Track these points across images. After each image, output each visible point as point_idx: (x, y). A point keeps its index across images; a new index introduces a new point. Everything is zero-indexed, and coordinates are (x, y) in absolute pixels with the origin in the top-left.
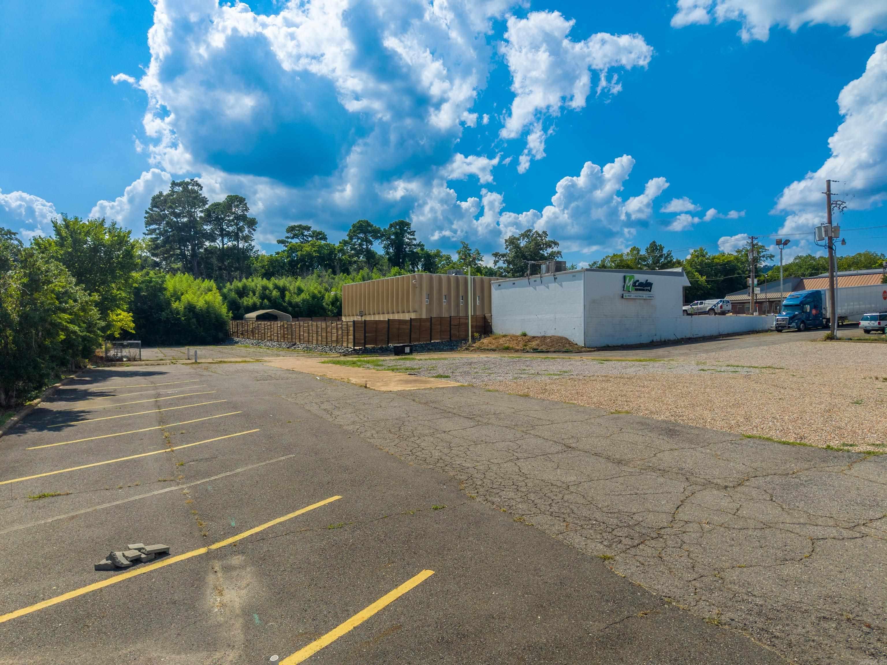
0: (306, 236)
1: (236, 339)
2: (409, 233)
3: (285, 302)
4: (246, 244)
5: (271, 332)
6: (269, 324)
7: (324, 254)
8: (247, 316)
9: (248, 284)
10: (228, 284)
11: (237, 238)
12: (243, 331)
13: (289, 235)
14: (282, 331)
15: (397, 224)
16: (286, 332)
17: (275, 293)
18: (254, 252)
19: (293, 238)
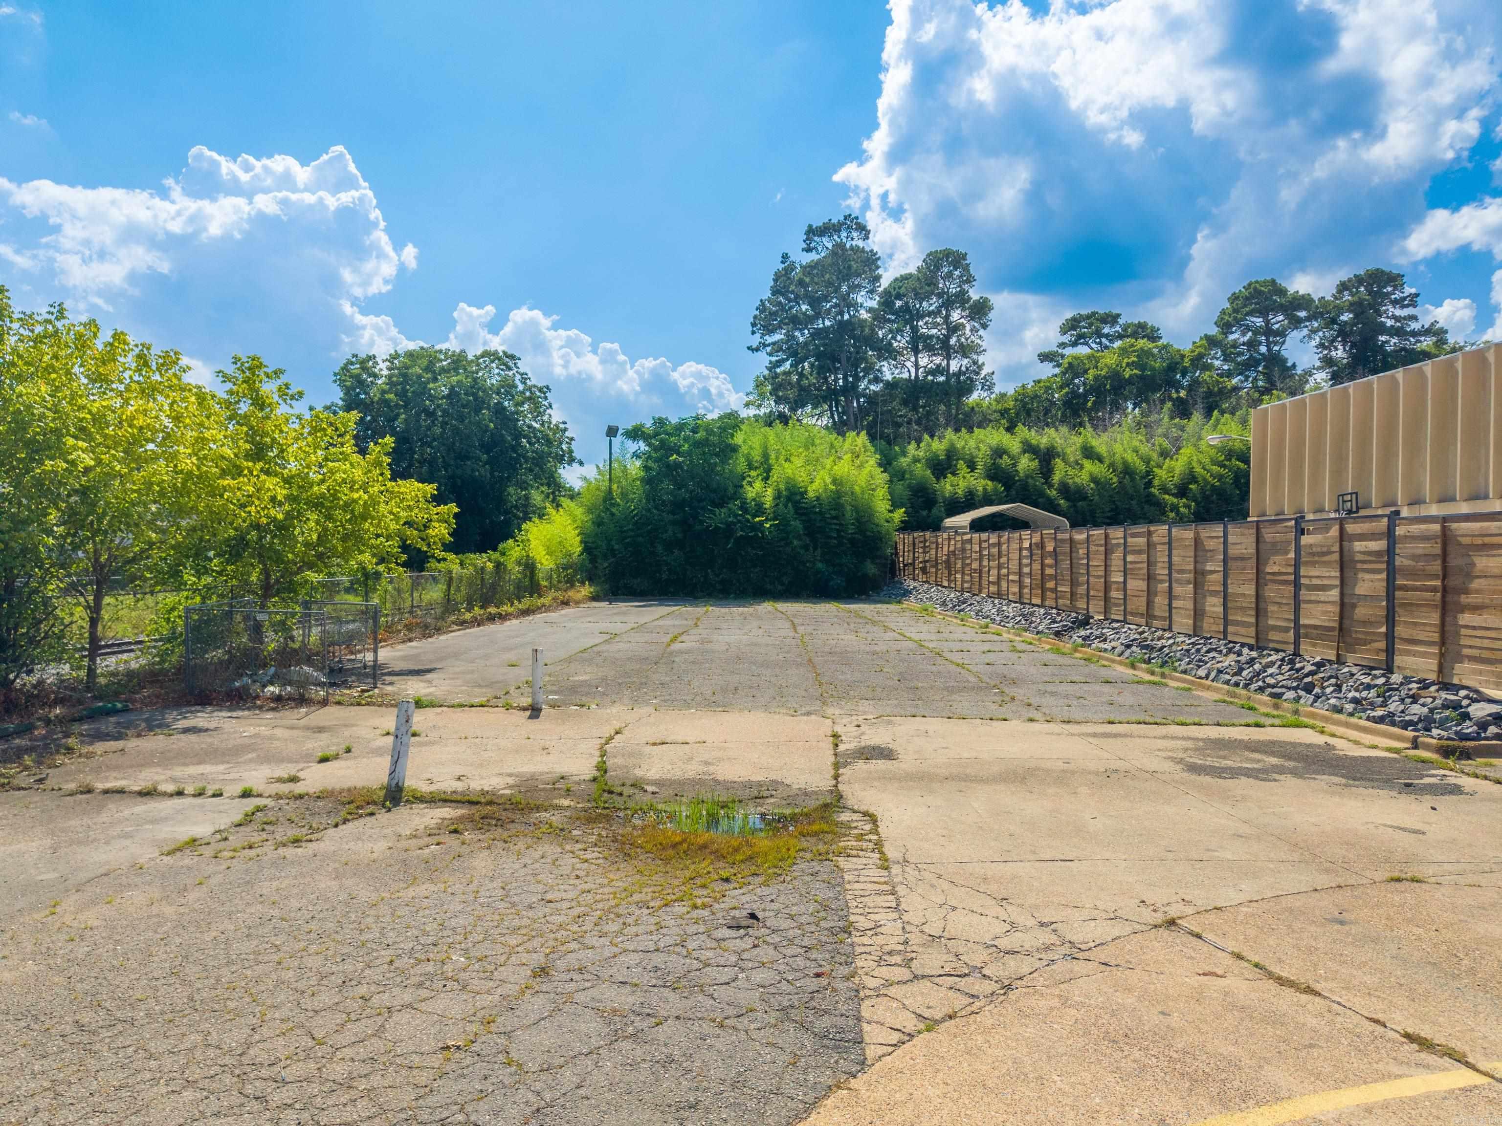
0: (1107, 336)
1: (911, 584)
2: (1395, 303)
3: (1051, 486)
4: (965, 361)
5: (999, 567)
6: (993, 539)
7: (1153, 369)
8: (949, 522)
9: (959, 444)
10: (913, 444)
11: (947, 351)
12: (925, 562)
13: (1066, 338)
14: (1037, 566)
15: (1359, 280)
16: (1049, 571)
17: (1026, 464)
18: (985, 378)
19: (1074, 344)
